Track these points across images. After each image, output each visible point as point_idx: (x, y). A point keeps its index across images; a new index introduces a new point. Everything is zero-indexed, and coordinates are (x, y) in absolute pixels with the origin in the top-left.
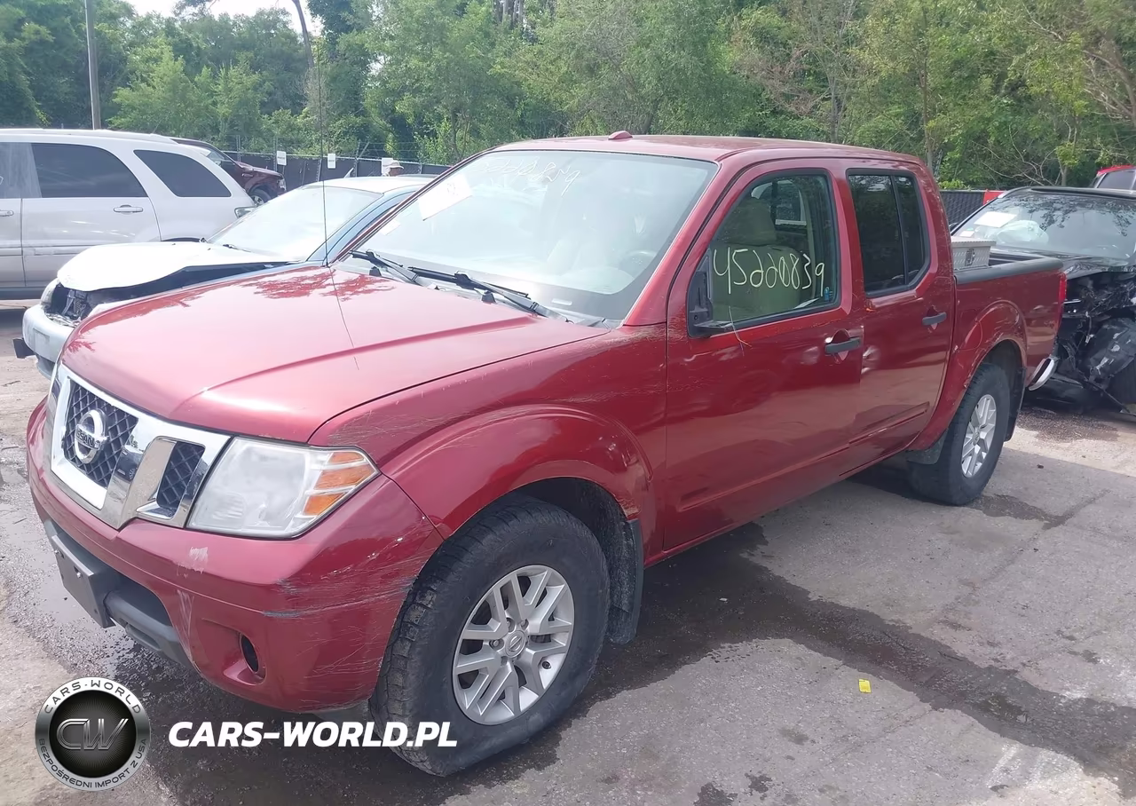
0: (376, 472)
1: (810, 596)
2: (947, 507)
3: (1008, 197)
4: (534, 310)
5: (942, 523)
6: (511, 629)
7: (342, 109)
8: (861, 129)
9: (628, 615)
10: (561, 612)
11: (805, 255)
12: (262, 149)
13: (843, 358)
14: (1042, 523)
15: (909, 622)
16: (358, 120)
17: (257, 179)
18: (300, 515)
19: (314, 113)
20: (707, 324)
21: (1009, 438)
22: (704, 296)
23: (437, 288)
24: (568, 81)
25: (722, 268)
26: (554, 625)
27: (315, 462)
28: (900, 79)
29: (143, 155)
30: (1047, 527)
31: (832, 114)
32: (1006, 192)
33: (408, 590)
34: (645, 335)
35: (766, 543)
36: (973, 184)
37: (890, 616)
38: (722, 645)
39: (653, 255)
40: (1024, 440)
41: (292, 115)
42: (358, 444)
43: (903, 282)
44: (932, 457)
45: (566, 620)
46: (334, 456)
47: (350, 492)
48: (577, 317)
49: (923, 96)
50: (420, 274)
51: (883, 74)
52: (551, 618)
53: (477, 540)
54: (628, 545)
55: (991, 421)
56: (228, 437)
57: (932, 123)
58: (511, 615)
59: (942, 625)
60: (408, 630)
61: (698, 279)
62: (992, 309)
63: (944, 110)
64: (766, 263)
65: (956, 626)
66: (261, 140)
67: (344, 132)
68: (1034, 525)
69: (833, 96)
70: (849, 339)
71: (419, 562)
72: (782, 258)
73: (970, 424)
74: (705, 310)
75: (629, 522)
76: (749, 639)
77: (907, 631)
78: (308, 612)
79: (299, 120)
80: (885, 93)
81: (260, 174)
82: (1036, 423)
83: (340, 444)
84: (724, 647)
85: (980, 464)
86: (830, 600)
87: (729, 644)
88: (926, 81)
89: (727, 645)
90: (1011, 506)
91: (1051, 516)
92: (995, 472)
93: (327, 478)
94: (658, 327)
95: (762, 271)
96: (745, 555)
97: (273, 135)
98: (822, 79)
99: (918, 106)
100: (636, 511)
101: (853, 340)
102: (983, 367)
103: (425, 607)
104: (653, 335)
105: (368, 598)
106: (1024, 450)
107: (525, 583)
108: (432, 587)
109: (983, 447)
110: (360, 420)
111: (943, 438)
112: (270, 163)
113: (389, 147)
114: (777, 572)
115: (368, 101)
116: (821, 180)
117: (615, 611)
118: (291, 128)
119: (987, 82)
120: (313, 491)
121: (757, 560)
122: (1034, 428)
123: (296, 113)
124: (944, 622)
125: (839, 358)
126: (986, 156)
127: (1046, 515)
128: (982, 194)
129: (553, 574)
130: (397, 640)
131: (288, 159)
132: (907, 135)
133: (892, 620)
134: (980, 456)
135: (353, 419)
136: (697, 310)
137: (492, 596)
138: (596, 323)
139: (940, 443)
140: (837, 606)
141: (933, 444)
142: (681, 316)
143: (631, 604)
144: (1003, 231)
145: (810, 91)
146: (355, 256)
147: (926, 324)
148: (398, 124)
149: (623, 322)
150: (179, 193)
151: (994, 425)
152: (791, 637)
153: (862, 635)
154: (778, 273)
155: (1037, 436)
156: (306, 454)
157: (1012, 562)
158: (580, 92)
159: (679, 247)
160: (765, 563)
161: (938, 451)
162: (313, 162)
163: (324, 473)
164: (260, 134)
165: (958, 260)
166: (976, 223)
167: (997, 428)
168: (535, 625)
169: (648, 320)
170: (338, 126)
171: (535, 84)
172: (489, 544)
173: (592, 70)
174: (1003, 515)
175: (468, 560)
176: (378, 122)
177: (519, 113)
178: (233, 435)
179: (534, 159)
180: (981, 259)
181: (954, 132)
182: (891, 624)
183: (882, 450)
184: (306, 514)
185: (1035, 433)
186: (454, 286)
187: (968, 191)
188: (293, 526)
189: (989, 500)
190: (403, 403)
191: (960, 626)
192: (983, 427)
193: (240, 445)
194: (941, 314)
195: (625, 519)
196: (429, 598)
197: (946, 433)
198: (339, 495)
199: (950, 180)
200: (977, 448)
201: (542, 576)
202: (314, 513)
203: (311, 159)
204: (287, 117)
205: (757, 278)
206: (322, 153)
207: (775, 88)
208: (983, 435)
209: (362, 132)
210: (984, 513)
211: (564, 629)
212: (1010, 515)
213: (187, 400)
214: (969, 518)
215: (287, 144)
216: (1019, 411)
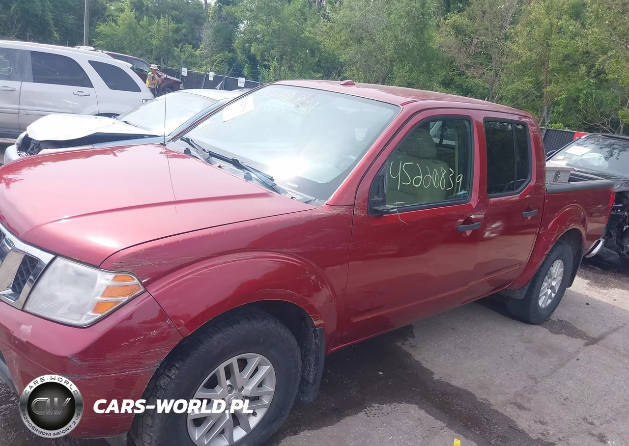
0: (142, 289)
1: (434, 377)
2: (527, 325)
3: (588, 138)
4: (273, 188)
5: (523, 335)
6: (230, 392)
7: (221, 48)
8: (508, 88)
9: (313, 385)
10: (267, 382)
11: (450, 169)
12: (174, 66)
13: (468, 235)
14: (584, 342)
15: (492, 401)
16: (230, 55)
17: (168, 82)
18: (90, 313)
19: (206, 49)
20: (381, 208)
21: (570, 285)
22: (381, 190)
23: (220, 167)
24: (346, 45)
25: (395, 172)
26: (262, 390)
27: (104, 279)
28: (533, 62)
29: (93, 63)
30: (586, 345)
31: (492, 78)
32: (588, 134)
33: (156, 368)
34: (339, 212)
35: (414, 337)
36: (568, 126)
37: (480, 395)
38: (374, 405)
39: (354, 158)
40: (580, 285)
41: (193, 48)
42: (132, 271)
43: (512, 188)
44: (520, 295)
45: (270, 388)
46: (115, 277)
47: (124, 301)
48: (299, 196)
49: (545, 73)
50: (212, 156)
51: (523, 58)
52: (260, 385)
53: (210, 336)
54: (316, 343)
55: (560, 276)
56: (53, 256)
57: (548, 89)
58: (231, 383)
59: (512, 406)
60: (158, 391)
61: (379, 180)
62: (568, 209)
63: (557, 82)
64: (425, 173)
65: (521, 407)
66: (174, 60)
67: (221, 60)
68: (579, 342)
69: (494, 68)
70: (473, 223)
71: (164, 351)
72: (435, 170)
73: (546, 277)
74: (381, 199)
75: (317, 329)
76: (391, 403)
77: (489, 407)
78: (87, 377)
79: (198, 52)
80: (522, 70)
81: (170, 80)
82: (588, 275)
83: (119, 269)
84: (374, 407)
85: (550, 301)
86: (446, 380)
87: (378, 405)
88: (548, 64)
89: (376, 405)
90: (567, 329)
91: (590, 338)
92: (559, 304)
93: (109, 291)
94: (348, 208)
95: (421, 177)
96: (399, 344)
97: (181, 58)
98: (490, 59)
99: (542, 78)
100: (322, 322)
101: (476, 223)
102: (558, 243)
103: (170, 377)
104: (345, 213)
105: (128, 371)
106: (579, 292)
107: (243, 364)
108: (176, 365)
109: (553, 291)
110: (136, 255)
111: (528, 284)
112: (177, 74)
113: (245, 72)
114: (418, 358)
115: (236, 44)
116: (467, 123)
117: (304, 381)
118: (192, 56)
119: (583, 69)
120: (99, 298)
121: (406, 348)
122: (587, 278)
123: (195, 47)
124: (514, 404)
125: (466, 234)
126: (578, 111)
127: (586, 337)
128: (574, 133)
129: (262, 359)
130: (150, 396)
131: (188, 73)
132: (534, 94)
133: (481, 399)
134: (551, 295)
135: (131, 254)
136: (376, 198)
137: (218, 371)
138: (310, 201)
139: (527, 287)
140: (450, 385)
141: (523, 287)
142: (365, 202)
143: (315, 379)
144: (582, 158)
145: (481, 64)
146: (182, 140)
147: (525, 216)
148: (252, 59)
149: (327, 202)
150: (111, 88)
151: (561, 278)
152: (416, 404)
153: (461, 406)
154: (432, 179)
155: (588, 284)
156: (98, 273)
157: (562, 366)
158: (351, 51)
159: (368, 159)
160: (411, 351)
161: (525, 292)
162: (201, 76)
163: (108, 287)
164: (174, 57)
165: (549, 179)
166: (567, 151)
167: (563, 280)
168: (249, 389)
169: (342, 203)
170: (219, 56)
171: (328, 44)
172: (217, 340)
173: (359, 40)
174: (561, 334)
175: (202, 349)
176: (241, 56)
177: (317, 59)
178: (57, 255)
179: (294, 92)
180: (564, 178)
181: (560, 95)
182: (481, 401)
183: (493, 288)
184: (95, 313)
185: (587, 281)
186: (231, 166)
187: (566, 130)
188: (86, 320)
189: (554, 322)
190: (167, 246)
191: (523, 407)
192: (554, 279)
193: (60, 262)
194: (534, 211)
195: (314, 327)
196: (173, 372)
197: (530, 282)
198: (116, 303)
199: (556, 123)
200: (549, 291)
201: (255, 359)
202: (99, 313)
203: (200, 74)
204: (189, 49)
205: (417, 181)
206: (206, 71)
207: (462, 59)
208: (554, 284)
209: (231, 62)
210: (549, 331)
211: (268, 393)
212: (565, 334)
213: (40, 225)
214: (540, 333)
215: (187, 64)
216: (579, 267)
